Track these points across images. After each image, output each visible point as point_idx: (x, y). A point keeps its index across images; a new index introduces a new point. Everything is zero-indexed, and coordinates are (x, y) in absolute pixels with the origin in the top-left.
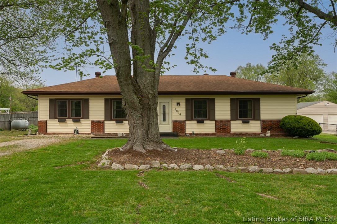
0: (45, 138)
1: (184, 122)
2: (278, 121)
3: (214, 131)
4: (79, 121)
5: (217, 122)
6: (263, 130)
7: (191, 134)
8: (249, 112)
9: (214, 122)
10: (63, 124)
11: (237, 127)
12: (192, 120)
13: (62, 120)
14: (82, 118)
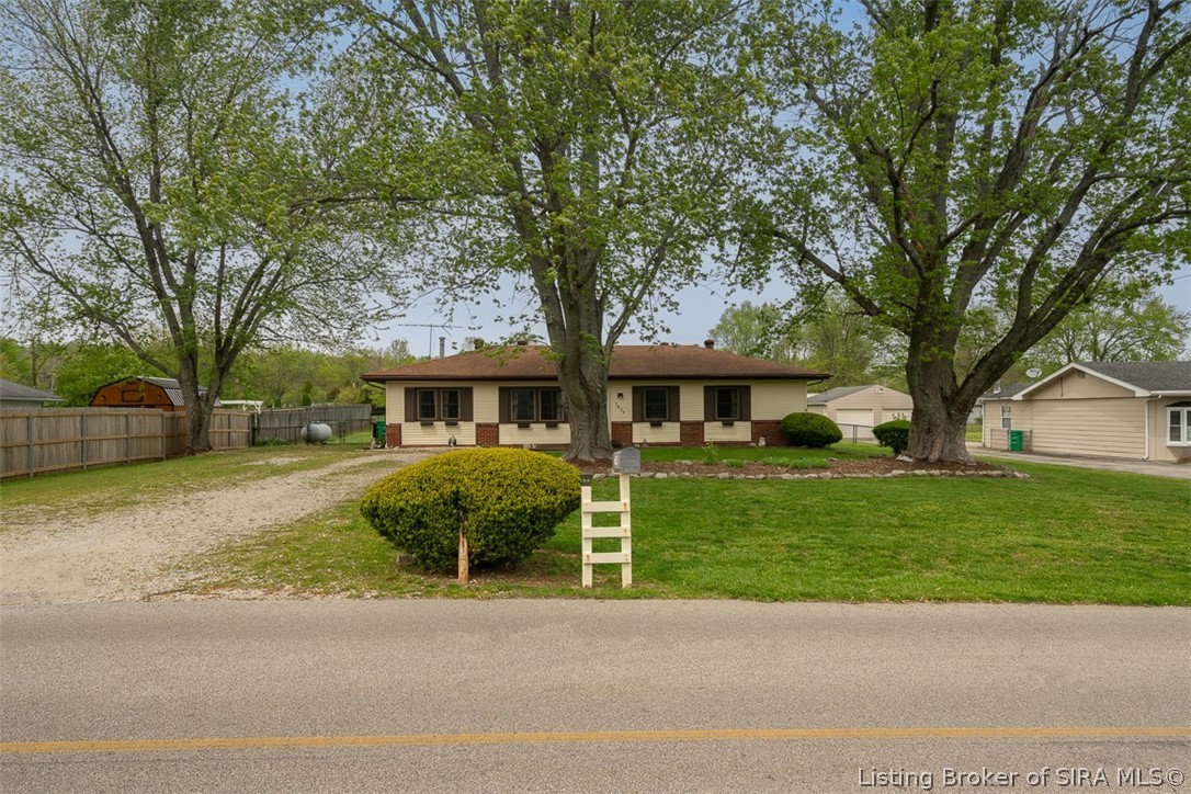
0: (399, 452)
1: (630, 424)
2: (778, 422)
3: (677, 439)
4: (456, 424)
5: (683, 424)
6: (755, 438)
7: (641, 444)
8: (733, 408)
9: (678, 425)
10: (428, 430)
11: (714, 432)
12: (643, 421)
13: (427, 424)
14: (461, 420)
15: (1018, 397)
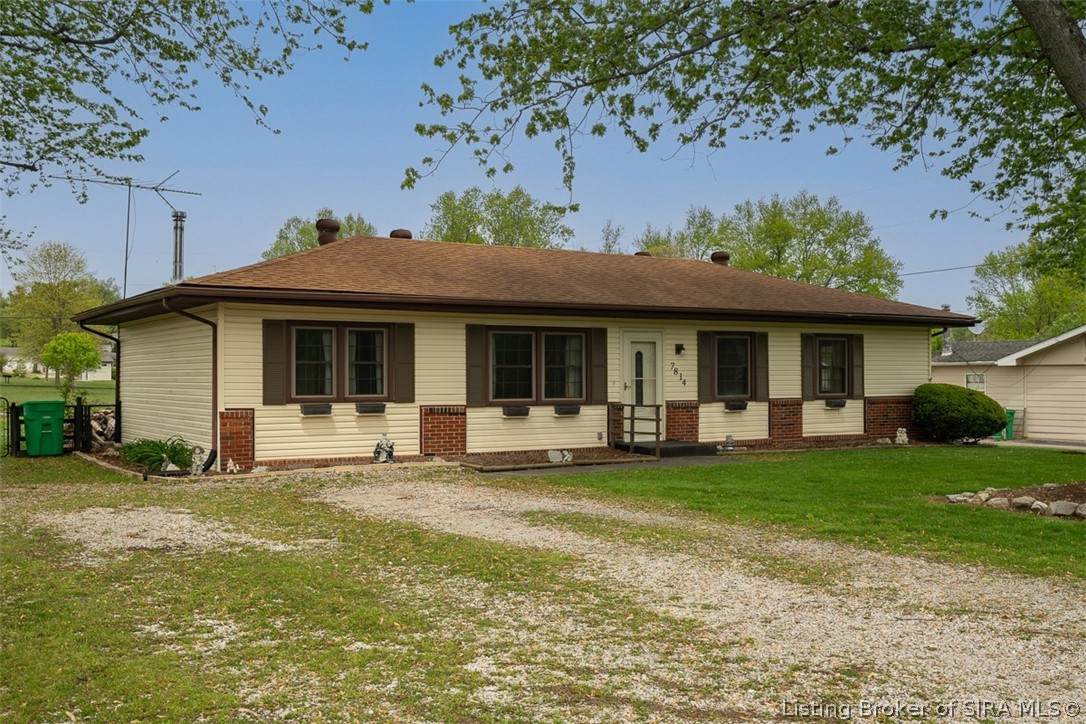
1: (695, 406)
3: (764, 434)
4: (382, 409)
5: (774, 405)
6: (871, 426)
9: (765, 406)
11: (815, 419)
13: (317, 409)
14: (389, 400)
15: (1010, 360)
